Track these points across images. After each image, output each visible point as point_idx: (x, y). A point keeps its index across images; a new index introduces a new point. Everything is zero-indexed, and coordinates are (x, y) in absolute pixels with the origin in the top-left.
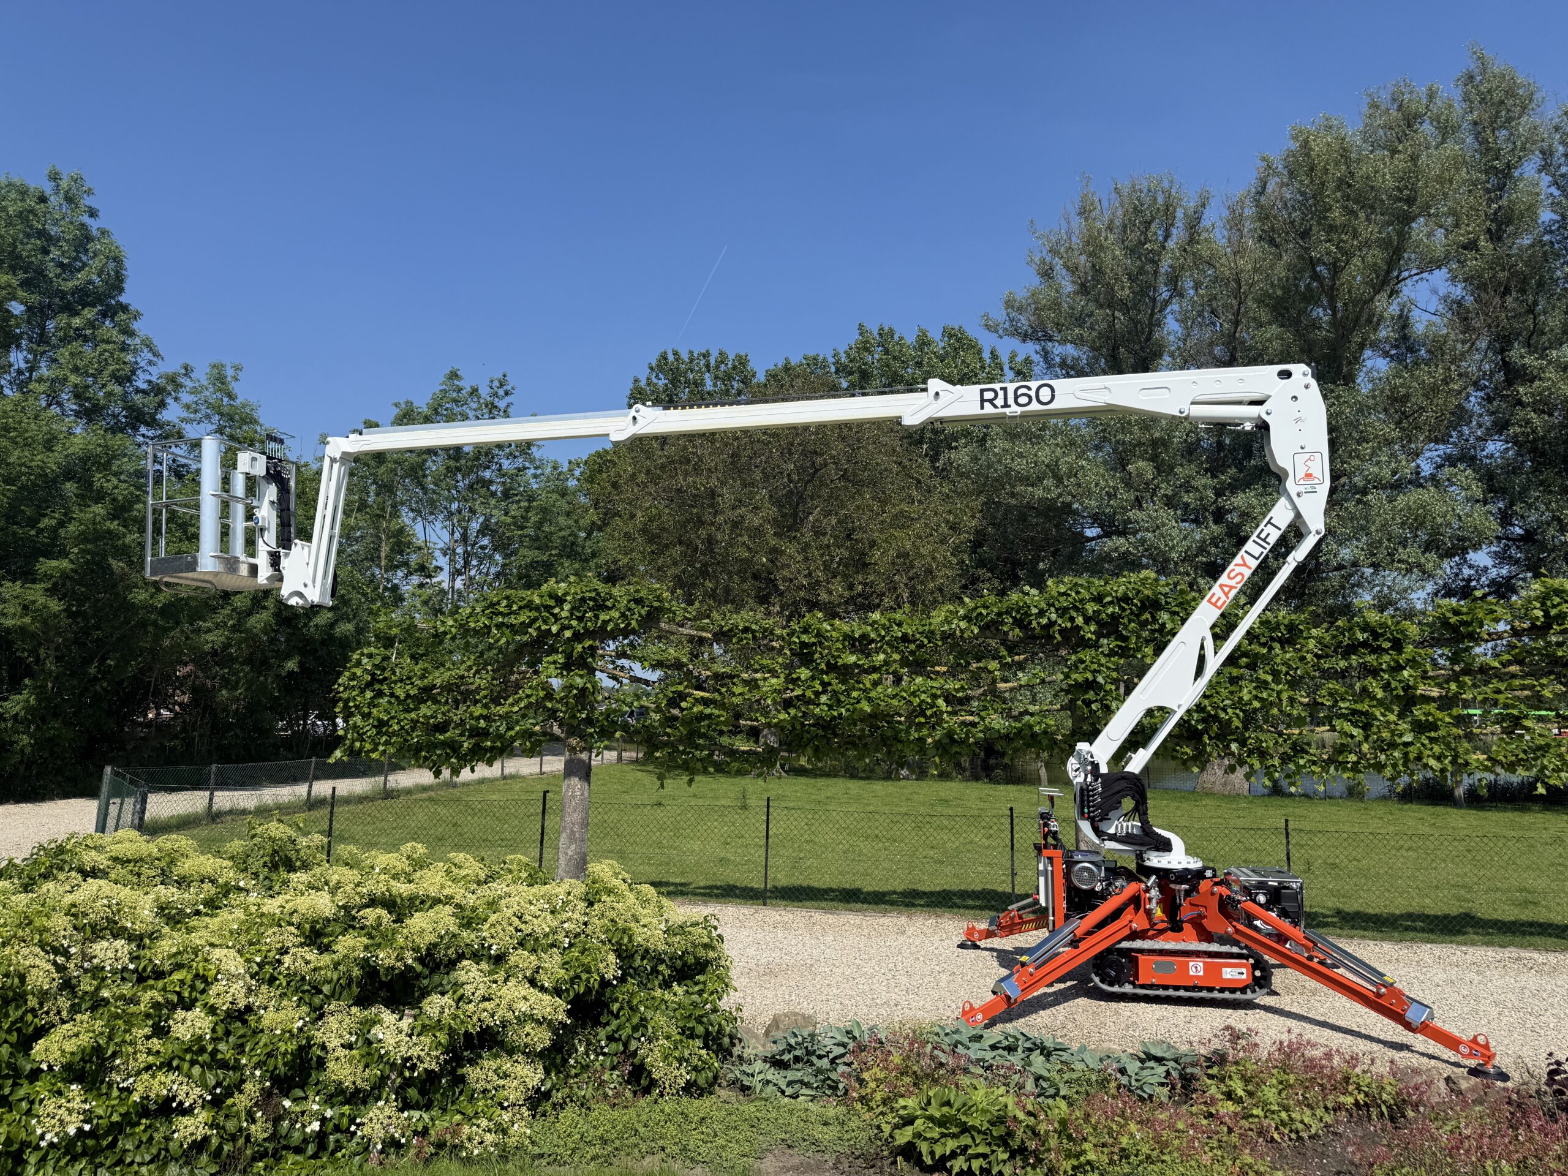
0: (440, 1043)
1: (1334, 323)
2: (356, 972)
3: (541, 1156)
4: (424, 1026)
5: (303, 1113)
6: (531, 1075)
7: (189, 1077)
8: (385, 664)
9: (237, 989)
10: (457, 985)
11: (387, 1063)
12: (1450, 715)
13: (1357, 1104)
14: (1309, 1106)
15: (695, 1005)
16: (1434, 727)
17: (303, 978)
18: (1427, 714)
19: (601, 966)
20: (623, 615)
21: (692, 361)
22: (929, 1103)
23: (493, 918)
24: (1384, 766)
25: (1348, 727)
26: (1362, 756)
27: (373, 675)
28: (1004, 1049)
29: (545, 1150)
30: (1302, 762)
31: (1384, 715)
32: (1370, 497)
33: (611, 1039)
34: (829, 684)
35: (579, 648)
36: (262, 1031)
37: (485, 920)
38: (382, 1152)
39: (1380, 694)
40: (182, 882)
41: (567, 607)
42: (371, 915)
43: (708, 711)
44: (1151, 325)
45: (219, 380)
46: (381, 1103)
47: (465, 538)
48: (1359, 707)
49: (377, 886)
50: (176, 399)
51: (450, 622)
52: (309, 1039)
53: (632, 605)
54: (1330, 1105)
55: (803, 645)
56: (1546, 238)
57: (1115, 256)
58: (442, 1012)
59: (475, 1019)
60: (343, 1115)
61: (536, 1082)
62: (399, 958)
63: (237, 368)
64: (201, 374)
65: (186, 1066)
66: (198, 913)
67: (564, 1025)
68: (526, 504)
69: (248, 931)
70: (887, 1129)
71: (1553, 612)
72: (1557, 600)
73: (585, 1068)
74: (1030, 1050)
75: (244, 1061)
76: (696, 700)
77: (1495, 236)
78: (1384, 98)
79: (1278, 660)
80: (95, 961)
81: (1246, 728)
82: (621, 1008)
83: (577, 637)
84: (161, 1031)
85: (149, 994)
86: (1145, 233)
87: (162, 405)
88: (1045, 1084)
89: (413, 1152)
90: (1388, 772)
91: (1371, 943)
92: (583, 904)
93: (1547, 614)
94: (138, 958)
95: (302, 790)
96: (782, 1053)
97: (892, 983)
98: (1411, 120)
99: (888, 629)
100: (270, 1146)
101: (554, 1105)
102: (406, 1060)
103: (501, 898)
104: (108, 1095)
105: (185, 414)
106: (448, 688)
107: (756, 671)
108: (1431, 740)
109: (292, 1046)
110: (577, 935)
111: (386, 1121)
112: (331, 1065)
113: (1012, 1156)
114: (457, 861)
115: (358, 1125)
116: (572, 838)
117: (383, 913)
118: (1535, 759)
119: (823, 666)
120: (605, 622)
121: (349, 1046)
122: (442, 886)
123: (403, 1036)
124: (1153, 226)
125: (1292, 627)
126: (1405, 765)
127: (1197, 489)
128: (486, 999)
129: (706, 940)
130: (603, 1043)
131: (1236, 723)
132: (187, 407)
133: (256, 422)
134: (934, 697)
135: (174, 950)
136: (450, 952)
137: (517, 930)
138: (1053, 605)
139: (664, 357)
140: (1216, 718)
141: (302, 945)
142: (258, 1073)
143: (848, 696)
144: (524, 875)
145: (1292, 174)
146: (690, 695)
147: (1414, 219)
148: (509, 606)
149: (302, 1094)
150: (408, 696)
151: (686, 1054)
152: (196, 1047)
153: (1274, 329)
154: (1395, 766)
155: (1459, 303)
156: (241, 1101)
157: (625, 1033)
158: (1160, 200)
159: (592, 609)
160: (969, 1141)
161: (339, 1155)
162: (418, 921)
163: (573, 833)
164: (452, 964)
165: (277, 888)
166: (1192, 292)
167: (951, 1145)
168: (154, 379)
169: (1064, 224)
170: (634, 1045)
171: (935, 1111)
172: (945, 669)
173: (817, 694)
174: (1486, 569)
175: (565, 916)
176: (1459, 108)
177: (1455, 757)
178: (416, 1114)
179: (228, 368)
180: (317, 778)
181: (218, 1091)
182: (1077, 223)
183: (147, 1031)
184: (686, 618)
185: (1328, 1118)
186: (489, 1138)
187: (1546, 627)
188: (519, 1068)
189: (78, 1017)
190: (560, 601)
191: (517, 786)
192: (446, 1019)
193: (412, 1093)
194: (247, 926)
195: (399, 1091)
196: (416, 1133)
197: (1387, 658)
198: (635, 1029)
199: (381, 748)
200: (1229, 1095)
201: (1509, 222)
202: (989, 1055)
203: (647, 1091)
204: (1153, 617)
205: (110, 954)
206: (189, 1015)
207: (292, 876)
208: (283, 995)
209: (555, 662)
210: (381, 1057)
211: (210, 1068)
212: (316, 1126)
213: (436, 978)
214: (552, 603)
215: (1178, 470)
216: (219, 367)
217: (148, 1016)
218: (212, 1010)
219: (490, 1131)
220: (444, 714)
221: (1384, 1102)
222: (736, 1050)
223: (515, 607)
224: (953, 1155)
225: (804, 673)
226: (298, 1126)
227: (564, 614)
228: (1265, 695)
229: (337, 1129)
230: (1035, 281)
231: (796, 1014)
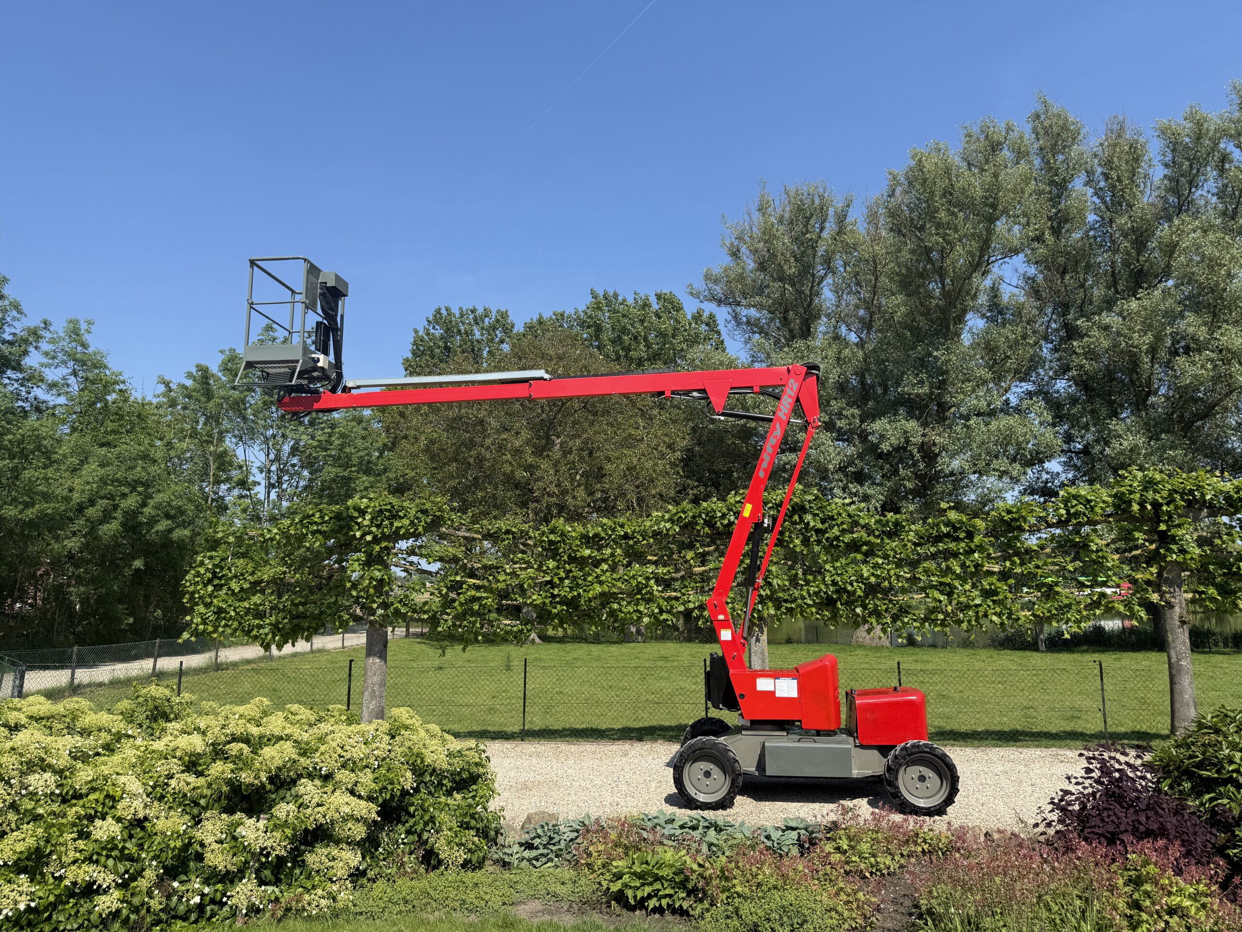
0: (287, 837)
1: (945, 294)
2: (225, 789)
3: (361, 914)
4: (275, 826)
5: (188, 891)
6: (352, 858)
7: (105, 867)
8: (223, 564)
9: (138, 804)
10: (297, 797)
11: (249, 852)
12: (1006, 584)
13: (923, 851)
14: (890, 854)
15: (470, 806)
16: (995, 593)
17: (185, 795)
18: (990, 584)
19: (401, 780)
20: (412, 522)
21: (462, 316)
22: (633, 863)
23: (323, 748)
24: (963, 622)
25: (937, 595)
26: (947, 614)
27: (214, 574)
28: (690, 828)
29: (364, 909)
30: (906, 620)
31: (962, 586)
32: (971, 422)
33: (408, 832)
34: (571, 571)
35: (377, 548)
36: (156, 834)
37: (317, 750)
38: (246, 915)
39: (958, 570)
40: (85, 732)
41: (368, 517)
42: (235, 748)
43: (478, 595)
44: (811, 294)
45: (75, 332)
46: (244, 881)
47: (278, 458)
48: (943, 580)
49: (237, 727)
50: (36, 348)
51: (275, 531)
52: (190, 838)
53: (419, 515)
54: (905, 853)
55: (551, 542)
56: (1091, 233)
57: (784, 242)
58: (288, 816)
59: (312, 819)
60: (216, 891)
61: (356, 863)
62: (255, 778)
63: (90, 323)
64: (59, 327)
65: (103, 859)
66: (98, 754)
67: (374, 821)
68: (329, 430)
69: (142, 764)
70: (605, 884)
71: (1072, 511)
72: (1074, 502)
73: (390, 853)
74: (708, 828)
75: (144, 855)
76: (470, 586)
77: (1056, 232)
78: (975, 130)
79: (888, 547)
80: (31, 788)
81: (866, 597)
82: (416, 810)
83: (376, 540)
84: (84, 835)
85: (74, 809)
86: (806, 226)
87: (25, 353)
88: (714, 849)
89: (268, 914)
90: (964, 626)
91: (958, 749)
92: (388, 738)
93: (1068, 512)
94: (62, 785)
95: (147, 664)
96: (532, 839)
97: (616, 790)
98: (995, 147)
99: (613, 530)
100: (163, 916)
101: (369, 880)
102: (262, 849)
103: (327, 734)
104: (46, 883)
105: (45, 360)
106: (273, 581)
107: (515, 563)
108: (994, 602)
109: (179, 844)
110: (384, 759)
111: (249, 893)
112: (207, 855)
113: (688, 895)
114: (293, 710)
115: (228, 897)
116: (373, 695)
117: (244, 746)
118: (1063, 614)
119: (566, 558)
120: (398, 528)
121: (220, 842)
122: (284, 728)
123: (260, 833)
124: (812, 222)
125: (897, 524)
126: (977, 620)
127: (847, 417)
128: (319, 805)
129: (478, 760)
130: (403, 836)
131: (859, 593)
132: (46, 354)
133: (106, 367)
134: (648, 579)
135: (90, 778)
136: (291, 773)
137: (340, 756)
138: (731, 510)
139: (438, 312)
140: (845, 590)
141: (183, 772)
142: (154, 863)
143: (585, 580)
144: (344, 718)
145: (910, 183)
146: (465, 582)
147: (998, 219)
148: (322, 517)
149: (185, 878)
150: (242, 589)
151: (464, 840)
152: (110, 846)
153: (900, 298)
154: (969, 621)
155: (1030, 280)
156: (143, 884)
157: (419, 828)
158: (817, 201)
159: (388, 519)
160: (660, 886)
161: (214, 920)
162: (268, 752)
163: (373, 691)
164: (294, 782)
165: (158, 734)
166: (842, 269)
167: (648, 890)
168: (18, 332)
169: (747, 219)
170: (425, 836)
171: (637, 868)
172: (655, 558)
173: (561, 580)
174: (1058, 474)
175: (374, 746)
176: (1029, 137)
177: (1010, 614)
178: (270, 889)
179: (82, 322)
180: (160, 656)
181: (127, 876)
182: (757, 217)
183: (75, 835)
184: (462, 524)
185: (902, 861)
186: (324, 902)
187: (1068, 521)
188: (344, 853)
189: (25, 826)
190: (363, 513)
191: (324, 658)
192: (291, 819)
193: (267, 873)
194: (142, 761)
195: (257, 872)
196: (270, 901)
197: (963, 545)
198: (426, 824)
199: (221, 629)
200: (838, 849)
201: (1066, 221)
202: (678, 832)
203: (435, 868)
204: (801, 518)
205: (41, 783)
206: (105, 824)
207: (168, 724)
208: (170, 808)
209: (358, 560)
210: (245, 847)
211: (120, 861)
212: (197, 899)
213: (281, 792)
214: (356, 514)
215: (833, 402)
216: (75, 322)
217: (74, 825)
218: (119, 820)
219: (324, 898)
220: (270, 602)
221: (941, 849)
222: (500, 840)
223: (327, 518)
224: (650, 897)
225: (552, 564)
226: (184, 900)
227: (366, 523)
228: (879, 573)
229: (213, 901)
230: (728, 260)
231: (544, 812)
